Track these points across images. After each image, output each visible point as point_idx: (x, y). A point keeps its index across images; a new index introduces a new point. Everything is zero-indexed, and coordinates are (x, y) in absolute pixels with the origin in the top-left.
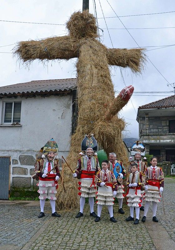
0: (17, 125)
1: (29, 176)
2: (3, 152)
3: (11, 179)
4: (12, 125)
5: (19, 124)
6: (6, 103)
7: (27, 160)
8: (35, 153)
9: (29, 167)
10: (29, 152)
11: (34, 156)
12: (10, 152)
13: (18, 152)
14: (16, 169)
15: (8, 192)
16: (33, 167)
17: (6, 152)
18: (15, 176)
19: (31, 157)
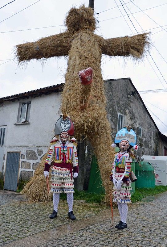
0: (26, 123)
1: (31, 170)
2: (15, 148)
3: (20, 172)
4: (22, 123)
5: (28, 122)
6: (22, 104)
7: (31, 155)
8: (37, 149)
9: (32, 162)
10: (33, 148)
11: (36, 151)
12: (20, 147)
13: (26, 148)
14: (23, 163)
15: (17, 184)
16: (35, 162)
17: (17, 147)
18: (23, 170)
19: (34, 152)
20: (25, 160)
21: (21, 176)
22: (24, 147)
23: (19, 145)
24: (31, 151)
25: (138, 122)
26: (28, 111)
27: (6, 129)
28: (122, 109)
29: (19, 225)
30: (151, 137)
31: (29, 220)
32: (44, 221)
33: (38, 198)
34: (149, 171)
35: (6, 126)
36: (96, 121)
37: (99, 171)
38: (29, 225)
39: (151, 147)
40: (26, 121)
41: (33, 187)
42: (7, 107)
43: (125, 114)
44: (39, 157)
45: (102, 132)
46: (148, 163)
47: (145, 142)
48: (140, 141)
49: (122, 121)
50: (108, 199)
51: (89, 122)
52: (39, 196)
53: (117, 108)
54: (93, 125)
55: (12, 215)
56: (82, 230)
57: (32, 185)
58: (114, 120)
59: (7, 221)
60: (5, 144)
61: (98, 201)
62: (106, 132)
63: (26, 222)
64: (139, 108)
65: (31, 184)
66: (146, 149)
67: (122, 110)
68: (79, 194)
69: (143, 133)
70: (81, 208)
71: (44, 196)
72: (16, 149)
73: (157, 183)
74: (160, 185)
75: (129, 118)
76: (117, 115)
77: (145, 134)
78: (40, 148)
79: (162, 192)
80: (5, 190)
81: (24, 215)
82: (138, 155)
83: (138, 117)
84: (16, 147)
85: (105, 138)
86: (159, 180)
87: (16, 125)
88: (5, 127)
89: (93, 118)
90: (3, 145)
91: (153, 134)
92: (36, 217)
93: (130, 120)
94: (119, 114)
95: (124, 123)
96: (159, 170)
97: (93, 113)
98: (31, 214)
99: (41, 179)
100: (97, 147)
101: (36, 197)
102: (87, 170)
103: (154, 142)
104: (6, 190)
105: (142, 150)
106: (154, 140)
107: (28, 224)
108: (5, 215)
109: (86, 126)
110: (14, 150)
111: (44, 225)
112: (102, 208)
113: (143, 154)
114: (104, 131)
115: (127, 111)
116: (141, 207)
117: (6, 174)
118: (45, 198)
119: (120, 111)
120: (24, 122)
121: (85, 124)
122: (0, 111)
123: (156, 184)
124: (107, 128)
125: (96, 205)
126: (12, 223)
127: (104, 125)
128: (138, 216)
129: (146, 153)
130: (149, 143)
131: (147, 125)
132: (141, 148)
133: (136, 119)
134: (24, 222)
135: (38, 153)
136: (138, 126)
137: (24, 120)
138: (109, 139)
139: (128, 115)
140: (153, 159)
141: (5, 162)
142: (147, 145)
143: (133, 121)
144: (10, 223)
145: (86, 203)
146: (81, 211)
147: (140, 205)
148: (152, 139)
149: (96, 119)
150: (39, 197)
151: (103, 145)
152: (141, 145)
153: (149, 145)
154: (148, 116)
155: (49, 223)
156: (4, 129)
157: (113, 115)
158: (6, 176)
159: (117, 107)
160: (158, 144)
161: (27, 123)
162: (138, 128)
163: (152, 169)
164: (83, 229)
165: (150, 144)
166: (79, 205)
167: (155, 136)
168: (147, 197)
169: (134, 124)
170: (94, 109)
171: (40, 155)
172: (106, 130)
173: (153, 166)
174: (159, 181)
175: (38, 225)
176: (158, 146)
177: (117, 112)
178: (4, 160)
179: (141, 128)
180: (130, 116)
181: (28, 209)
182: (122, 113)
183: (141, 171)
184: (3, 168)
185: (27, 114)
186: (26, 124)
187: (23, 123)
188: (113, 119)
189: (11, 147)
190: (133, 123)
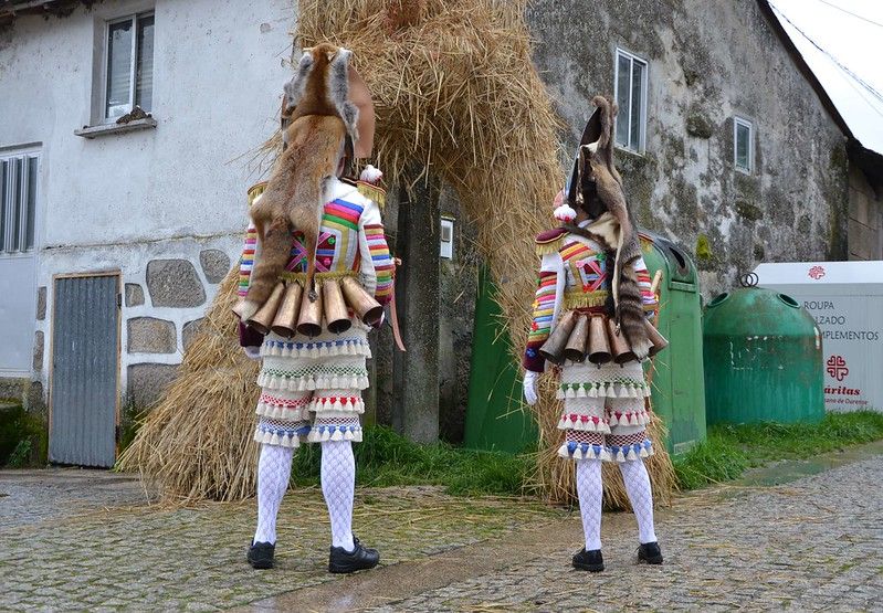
0: (135, 122)
1: (179, 356)
2: (94, 254)
3: (123, 373)
4: (118, 122)
5: (143, 116)
6: (112, 28)
7: (174, 282)
8: (198, 248)
9: (179, 316)
10: (178, 245)
11: (195, 261)
12: (117, 250)
13: (144, 248)
14: (136, 327)
15: (112, 432)
16: (193, 314)
17: (104, 250)
18: (138, 358)
19: (184, 268)
20: (146, 309)
21: (130, 390)
22: (137, 243)
23: (112, 240)
24: (172, 265)
25: (728, 95)
26: (144, 60)
27: (40, 163)
28: (636, 28)
29: (79, 600)
30: (804, 170)
31: (136, 576)
32: (209, 575)
33: (202, 482)
34: (786, 339)
35: (40, 144)
36: (473, 82)
37: (507, 334)
38: (130, 596)
39: (806, 221)
40: (137, 114)
41: (179, 429)
42: (34, 45)
43: (656, 52)
44: (211, 291)
45: (508, 140)
46: (784, 297)
47: (774, 197)
48: (743, 189)
49: (637, 90)
50: (554, 473)
51: (436, 87)
52: (210, 473)
53: (607, 25)
54: (459, 101)
55: (55, 559)
56: (392, 604)
57: (174, 419)
58: (591, 88)
59: (22, 587)
60: (41, 238)
61: (508, 485)
62: (532, 139)
63: (121, 585)
64: (732, 21)
65: (169, 419)
66: (776, 233)
67: (634, 35)
68: (416, 459)
69: (758, 148)
70: (414, 515)
71: (231, 470)
72: (98, 260)
73: (841, 401)
74: (854, 408)
75: (678, 73)
76: (611, 62)
77: (769, 153)
78: (215, 245)
79: (861, 441)
80: (55, 464)
81: (118, 558)
82: (735, 262)
83: (729, 65)
84: (97, 246)
85: (528, 165)
86: (847, 383)
87: (90, 137)
88: (32, 153)
89: (451, 64)
90: (29, 242)
91: (818, 155)
92: (177, 564)
93: (683, 81)
94: (619, 52)
95: (650, 102)
96: (849, 335)
97: (451, 40)
98: (156, 550)
99: (214, 389)
100: (489, 216)
101: (192, 476)
102: (457, 345)
103: (825, 195)
104: (63, 465)
105: (756, 238)
106: (821, 183)
107: (126, 592)
108: (21, 562)
109: (422, 110)
110: (85, 265)
111: (206, 592)
112: (525, 512)
113: (760, 256)
114: (521, 132)
115: (666, 37)
116: (725, 508)
117: (55, 388)
118: (241, 480)
119: (627, 38)
120: (125, 119)
121: (415, 99)
122: (3, 68)
123: (829, 407)
124: (532, 115)
125: (496, 505)
126: (44, 592)
127: (520, 100)
128: (698, 539)
129: (778, 252)
130: (796, 198)
131: (780, 107)
132: (752, 226)
133: (717, 76)
134: (110, 586)
135: (205, 270)
136: (728, 111)
137: (128, 108)
138: (547, 171)
139: (672, 57)
140: (813, 281)
141: (47, 327)
142: (780, 207)
143: (700, 88)
144: (38, 592)
145: (448, 497)
146: (414, 530)
147: (724, 496)
148: (811, 180)
149: (471, 72)
150: (206, 478)
151: (518, 202)
152: (747, 214)
153: (796, 209)
154: (788, 62)
155: (237, 583)
156: (32, 161)
157: (585, 60)
158: (55, 396)
159: (607, 19)
160: (845, 206)
161: (139, 123)
162: (729, 122)
163: (806, 328)
164: (397, 602)
165: (800, 204)
166: (407, 504)
167: (827, 165)
168: (773, 465)
169: (707, 105)
170: (458, 21)
171: (213, 279)
172: (530, 126)
173: (815, 313)
174: (850, 392)
175: (179, 591)
176: (845, 212)
177: (612, 44)
178: (41, 316)
179: (746, 124)
180: (682, 62)
181: (147, 532)
182: (635, 48)
183: (742, 341)
184: (39, 357)
185: (138, 79)
186: (137, 129)
187: (123, 125)
188: (586, 81)
189: (73, 250)
190: (703, 101)
